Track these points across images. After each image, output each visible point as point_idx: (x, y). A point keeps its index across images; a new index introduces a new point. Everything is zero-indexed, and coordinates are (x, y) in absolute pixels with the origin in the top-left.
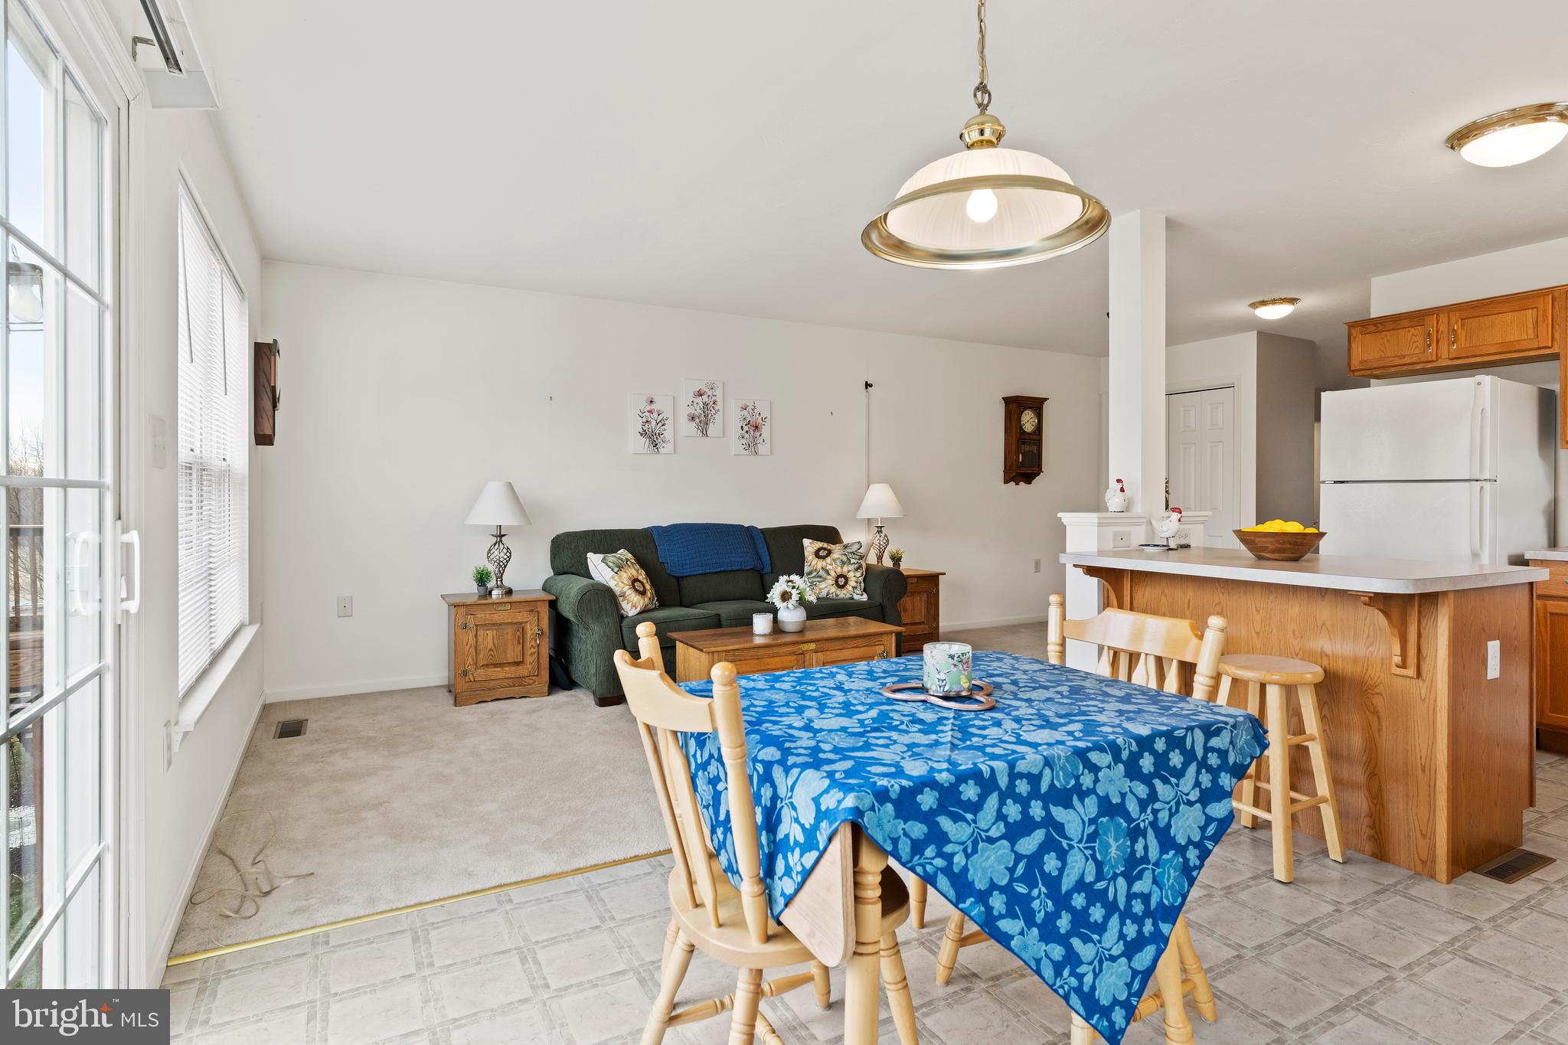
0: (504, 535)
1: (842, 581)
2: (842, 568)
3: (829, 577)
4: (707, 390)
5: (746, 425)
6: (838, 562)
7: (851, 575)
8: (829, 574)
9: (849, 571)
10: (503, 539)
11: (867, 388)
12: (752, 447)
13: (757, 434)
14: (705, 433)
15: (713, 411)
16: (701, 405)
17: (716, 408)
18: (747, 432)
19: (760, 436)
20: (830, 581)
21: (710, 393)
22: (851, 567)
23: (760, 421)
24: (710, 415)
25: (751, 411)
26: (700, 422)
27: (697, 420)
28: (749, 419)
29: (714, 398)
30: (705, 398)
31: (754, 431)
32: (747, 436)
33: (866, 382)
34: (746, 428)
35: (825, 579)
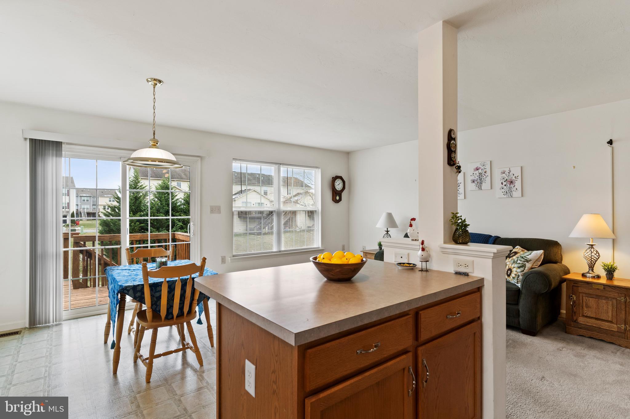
1: (509, 273)
2: (512, 265)
4: (481, 166)
5: (505, 182)
12: (509, 193)
13: (512, 186)
14: (480, 188)
15: (485, 177)
16: (478, 174)
17: (486, 175)
18: (505, 185)
19: (514, 187)
21: (483, 168)
23: (514, 178)
24: (482, 179)
25: (507, 174)
26: (477, 183)
27: (476, 182)
28: (507, 178)
29: (485, 170)
30: (480, 171)
31: (510, 184)
32: (505, 187)
33: (610, 140)
34: (504, 183)
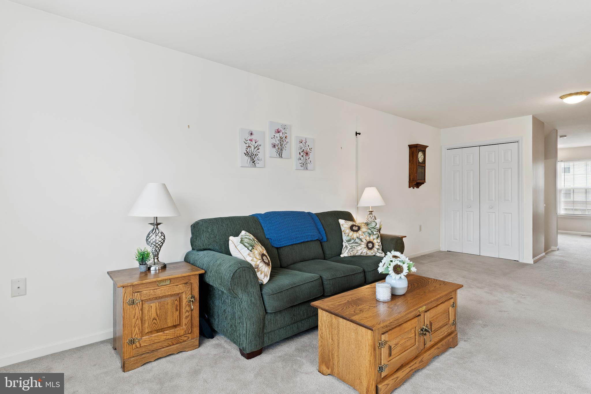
0: (160, 224)
1: (370, 245)
2: (370, 237)
3: (362, 243)
4: (282, 129)
5: (302, 152)
6: (366, 234)
7: (375, 241)
8: (362, 241)
9: (374, 239)
10: (159, 226)
11: (356, 135)
12: (304, 166)
13: (307, 157)
14: (281, 156)
15: (285, 143)
16: (279, 138)
17: (287, 141)
18: (302, 156)
19: (309, 159)
20: (363, 245)
21: (283, 131)
22: (375, 237)
23: (309, 150)
24: (283, 145)
25: (304, 144)
26: (278, 148)
27: (277, 148)
28: (304, 148)
29: (286, 135)
30: (281, 133)
31: (306, 155)
32: (302, 158)
33: (356, 132)
34: (302, 154)
35: (360, 244)
